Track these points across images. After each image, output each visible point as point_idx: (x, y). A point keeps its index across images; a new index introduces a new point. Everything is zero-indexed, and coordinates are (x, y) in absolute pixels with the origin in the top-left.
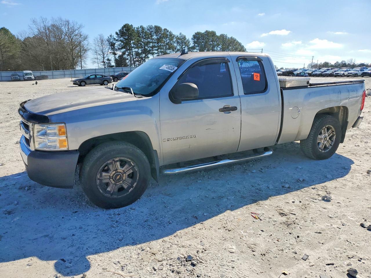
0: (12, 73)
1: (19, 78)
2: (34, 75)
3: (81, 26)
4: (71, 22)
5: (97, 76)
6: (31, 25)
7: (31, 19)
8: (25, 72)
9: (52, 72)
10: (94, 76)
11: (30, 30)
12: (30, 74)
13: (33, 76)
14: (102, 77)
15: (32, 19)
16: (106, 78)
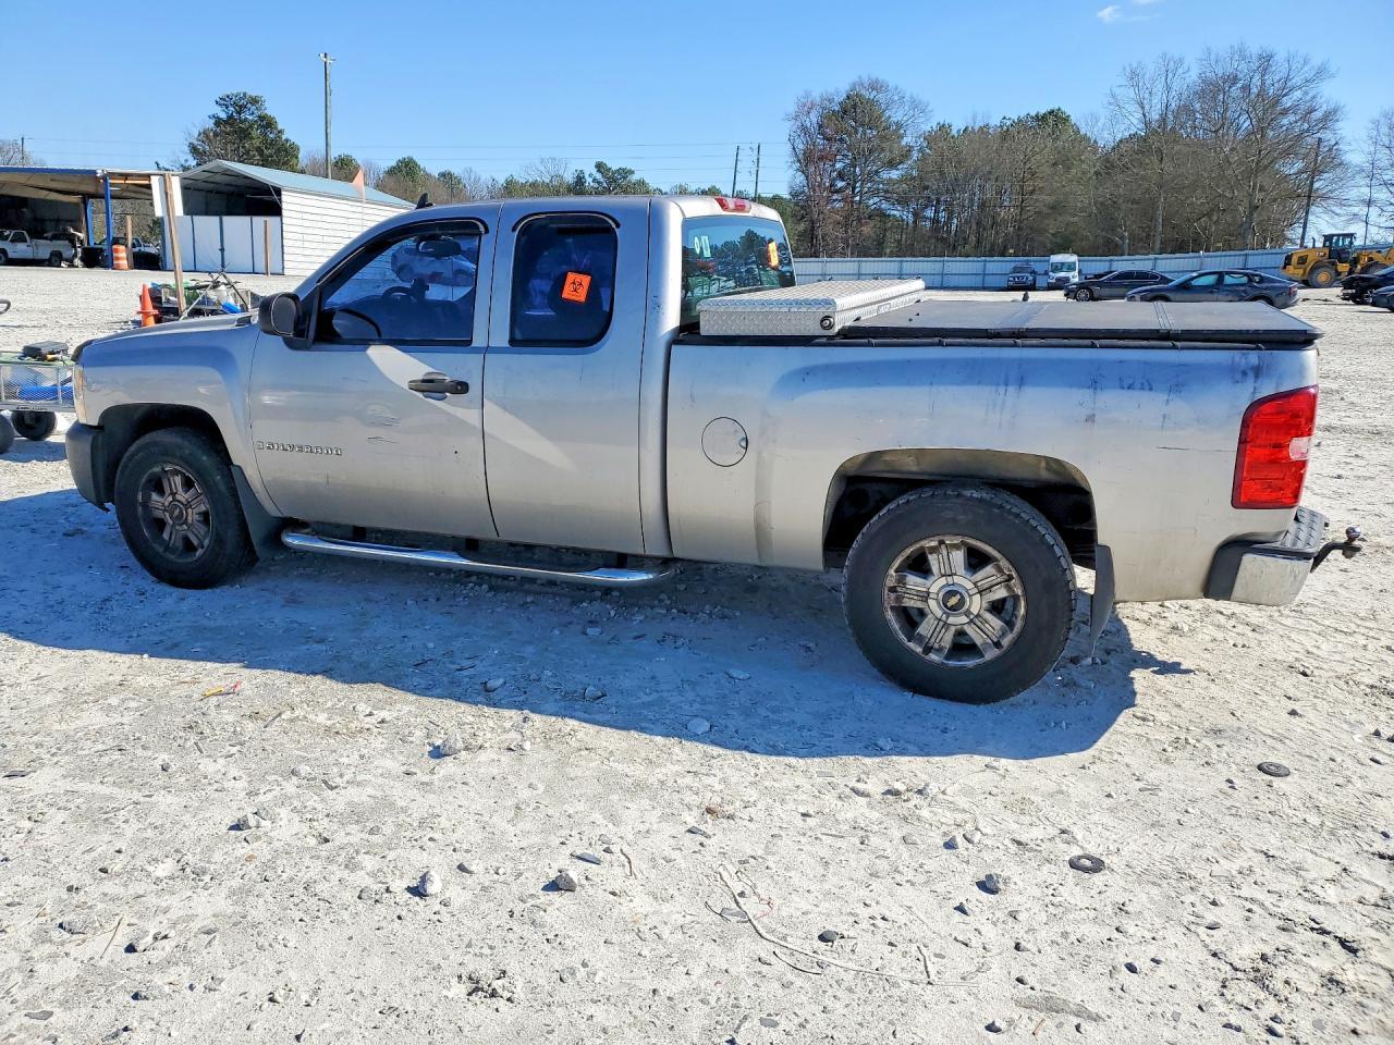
0: (1013, 265)
1: (1031, 278)
2: (1080, 272)
3: (1321, 73)
4: (1280, 57)
5: (1227, 277)
6: (1118, 91)
7: (1124, 69)
8: (1057, 258)
9: (1156, 259)
10: (1211, 279)
11: (1112, 107)
12: (1071, 267)
13: (1076, 273)
14: (1250, 280)
15: (1128, 70)
16: (1264, 285)
